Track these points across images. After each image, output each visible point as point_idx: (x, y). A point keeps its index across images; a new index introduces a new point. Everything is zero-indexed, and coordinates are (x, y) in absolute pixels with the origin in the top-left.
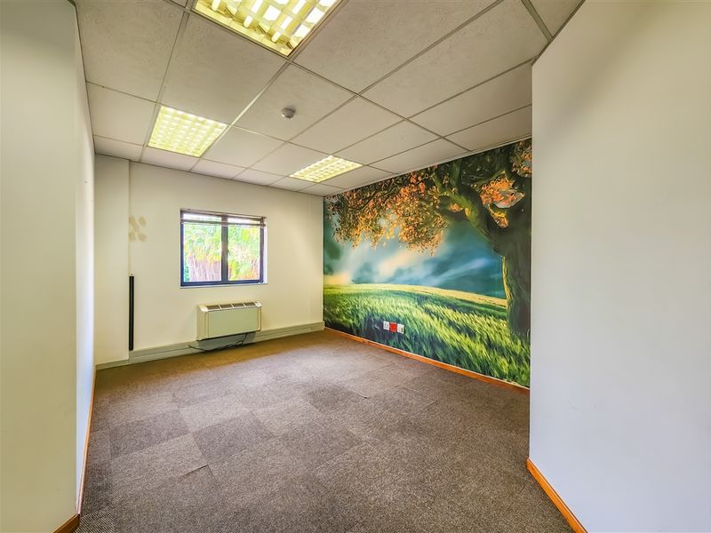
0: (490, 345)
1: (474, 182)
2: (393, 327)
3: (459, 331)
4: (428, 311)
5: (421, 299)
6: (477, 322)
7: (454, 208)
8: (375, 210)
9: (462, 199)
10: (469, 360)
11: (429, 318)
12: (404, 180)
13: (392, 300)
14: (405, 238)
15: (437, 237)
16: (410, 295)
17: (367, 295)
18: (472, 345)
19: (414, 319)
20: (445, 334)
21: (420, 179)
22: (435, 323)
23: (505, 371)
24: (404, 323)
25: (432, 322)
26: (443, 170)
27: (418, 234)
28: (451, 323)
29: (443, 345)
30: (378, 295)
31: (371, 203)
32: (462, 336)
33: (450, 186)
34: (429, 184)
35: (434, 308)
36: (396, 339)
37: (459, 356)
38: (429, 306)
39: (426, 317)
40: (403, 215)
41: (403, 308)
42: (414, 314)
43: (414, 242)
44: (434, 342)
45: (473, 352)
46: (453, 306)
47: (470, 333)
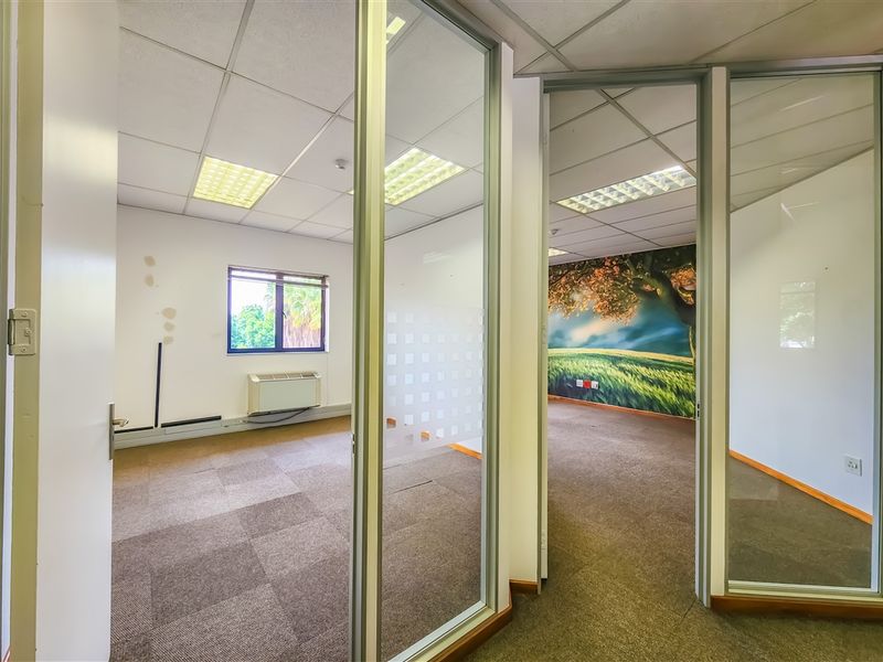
0: (679, 393)
1: (665, 269)
2: (587, 384)
3: (652, 384)
4: (622, 369)
5: (615, 360)
6: (668, 376)
7: (648, 288)
8: (568, 286)
9: (655, 282)
10: (660, 405)
11: (623, 374)
12: (599, 263)
13: (587, 362)
14: (599, 311)
15: (631, 310)
16: (605, 357)
17: (558, 358)
18: (664, 393)
19: (609, 377)
20: (638, 386)
21: (614, 263)
22: (629, 379)
23: (692, 411)
24: (598, 380)
25: (626, 377)
26: (636, 258)
27: (613, 308)
28: (644, 378)
29: (636, 395)
30: (571, 358)
31: (563, 280)
32: (655, 388)
33: (643, 271)
34: (623, 268)
35: (628, 367)
36: (589, 394)
37: (651, 403)
38: (623, 365)
39: (621, 374)
40: (598, 292)
41: (597, 367)
42: (609, 373)
43: (608, 314)
44: (628, 394)
45: (664, 399)
46: (647, 365)
47: (662, 385)
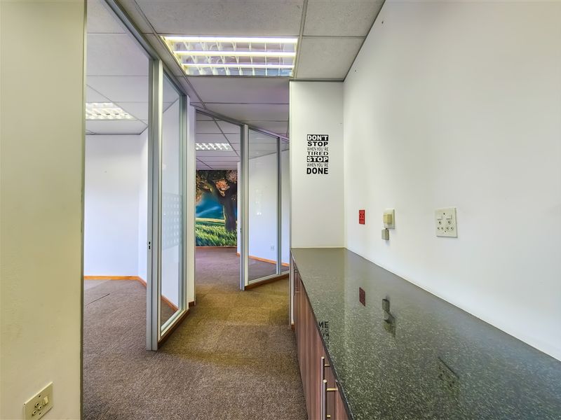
1: (213, 179)
6: (215, 229)
7: (206, 187)
9: (209, 185)
10: (212, 243)
18: (213, 237)
20: (202, 235)
26: (201, 173)
28: (204, 231)
29: (201, 239)
32: (209, 235)
33: (204, 179)
37: (208, 242)
45: (213, 240)
46: (205, 224)
47: (212, 233)
